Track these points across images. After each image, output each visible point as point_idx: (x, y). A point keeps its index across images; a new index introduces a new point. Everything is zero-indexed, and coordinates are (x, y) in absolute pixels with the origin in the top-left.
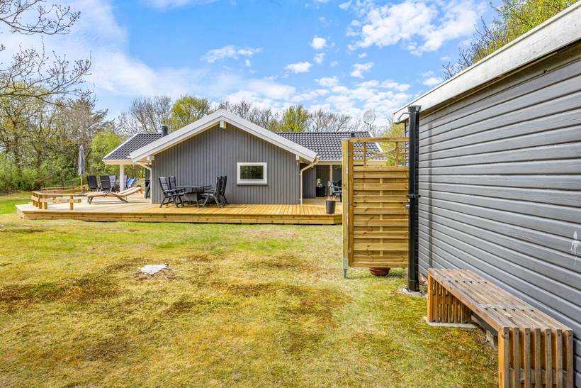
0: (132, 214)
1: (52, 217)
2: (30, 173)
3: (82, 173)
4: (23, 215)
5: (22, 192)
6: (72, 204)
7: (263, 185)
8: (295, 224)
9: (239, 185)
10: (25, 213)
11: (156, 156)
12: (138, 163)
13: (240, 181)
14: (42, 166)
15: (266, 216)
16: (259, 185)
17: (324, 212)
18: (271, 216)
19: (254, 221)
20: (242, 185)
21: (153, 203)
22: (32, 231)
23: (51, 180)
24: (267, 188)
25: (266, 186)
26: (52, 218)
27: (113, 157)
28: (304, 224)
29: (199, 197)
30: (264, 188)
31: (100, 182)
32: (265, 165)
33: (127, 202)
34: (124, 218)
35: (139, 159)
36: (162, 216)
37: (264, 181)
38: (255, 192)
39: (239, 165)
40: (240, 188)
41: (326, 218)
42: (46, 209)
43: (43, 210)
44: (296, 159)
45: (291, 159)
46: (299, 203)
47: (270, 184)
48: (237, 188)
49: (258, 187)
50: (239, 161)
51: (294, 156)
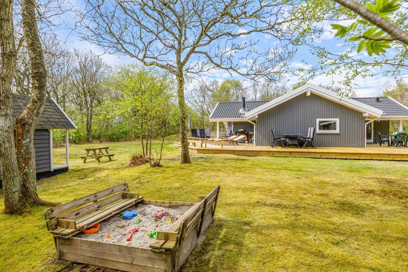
7: (336, 134)
9: (318, 134)
11: (259, 115)
12: (248, 121)
13: (318, 131)
16: (334, 134)
20: (320, 134)
21: (256, 145)
24: (339, 136)
25: (338, 134)
30: (337, 136)
32: (337, 120)
35: (249, 118)
37: (337, 131)
38: (330, 139)
39: (318, 120)
40: (319, 136)
44: (363, 116)
45: (358, 116)
46: (364, 147)
47: (342, 134)
48: (317, 136)
49: (332, 135)
50: (318, 118)
51: (361, 113)
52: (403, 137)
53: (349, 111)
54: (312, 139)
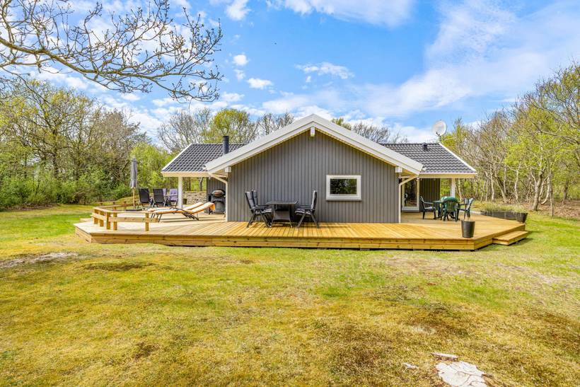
0: (225, 237)
1: (126, 240)
2: (70, 185)
3: (135, 186)
4: (90, 238)
5: (62, 205)
6: (147, 224)
7: (356, 201)
8: (425, 250)
9: (328, 201)
10: (93, 235)
11: (233, 167)
12: (212, 176)
13: (329, 196)
14: (82, 178)
15: (389, 240)
16: (352, 201)
17: (459, 236)
18: (397, 240)
19: (376, 246)
20: (332, 201)
21: (228, 221)
22: (127, 268)
23: (92, 193)
24: (361, 205)
25: (359, 201)
26: (126, 242)
27: (171, 168)
28: (438, 250)
29: (291, 215)
30: (357, 204)
31: (153, 196)
32: (358, 178)
33: (198, 219)
34: (215, 241)
35: (214, 171)
36: (262, 240)
37: (358, 196)
39: (329, 178)
40: (330, 204)
41: (465, 243)
42: (116, 229)
43: (112, 231)
44: (396, 172)
45: (389, 171)
46: (398, 222)
47: (365, 200)
48: (327, 204)
49: (351, 204)
50: (329, 174)
51: (394, 167)
52: (453, 206)
53: (375, 163)
54: (313, 212)
